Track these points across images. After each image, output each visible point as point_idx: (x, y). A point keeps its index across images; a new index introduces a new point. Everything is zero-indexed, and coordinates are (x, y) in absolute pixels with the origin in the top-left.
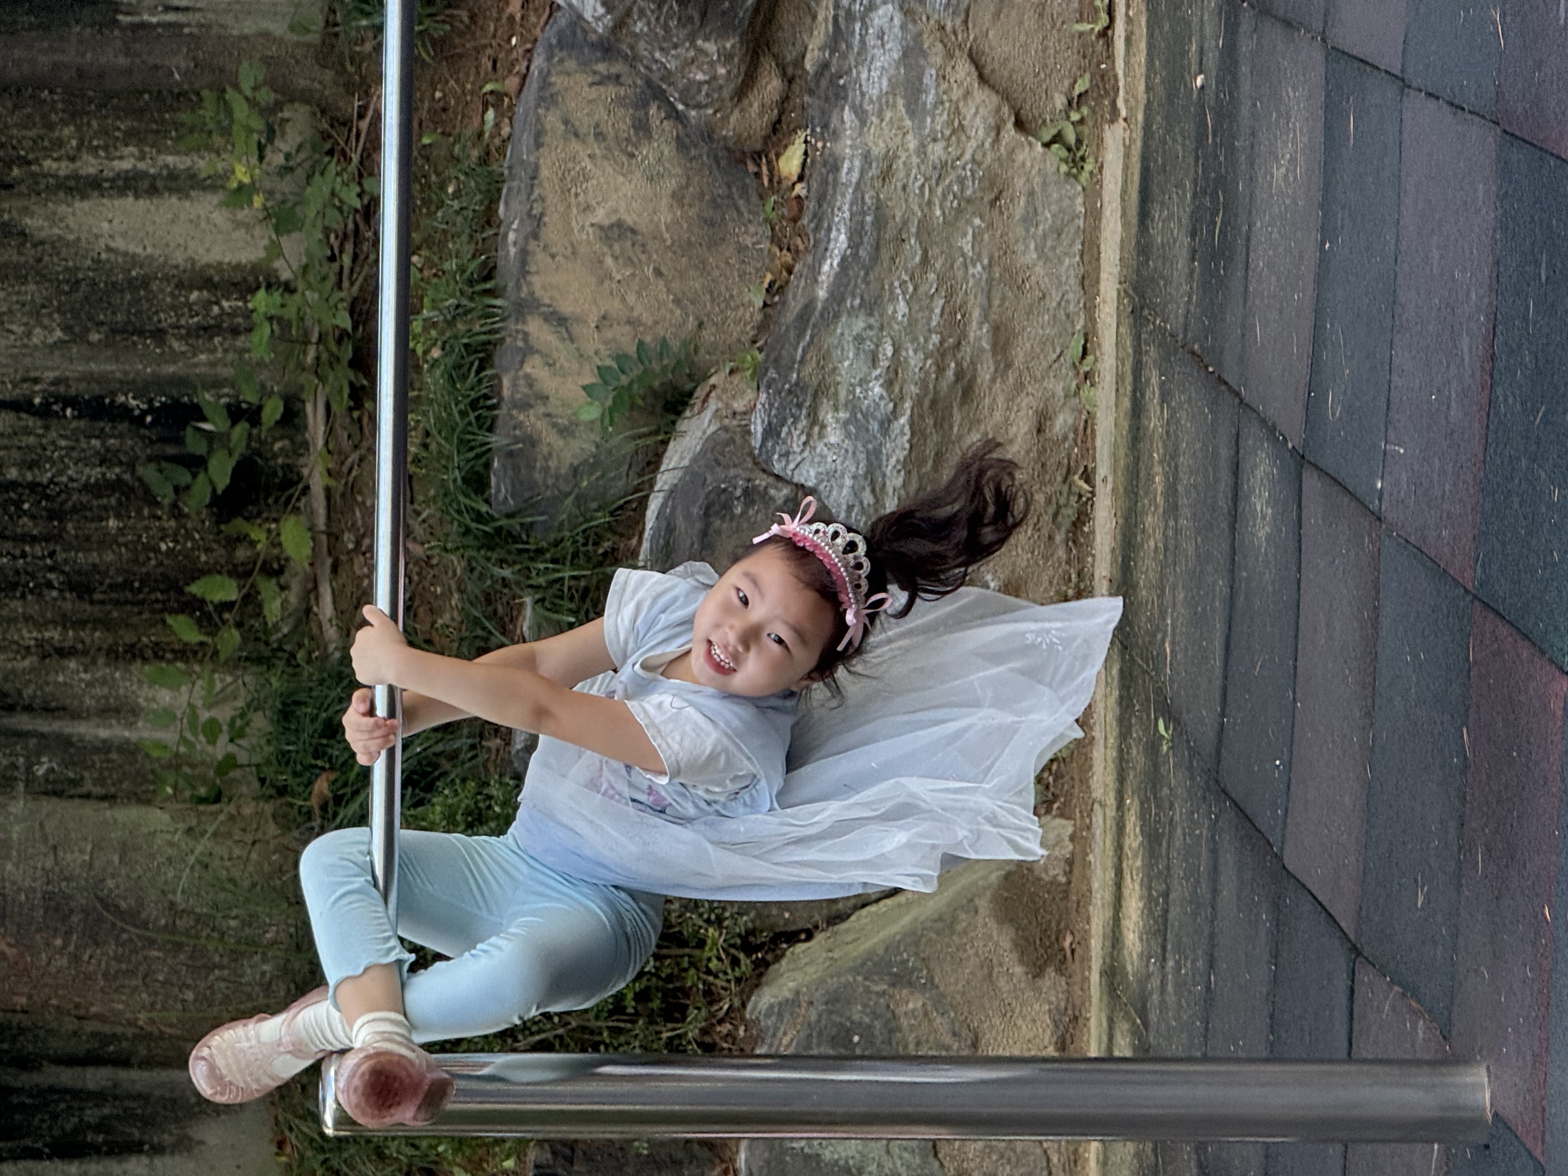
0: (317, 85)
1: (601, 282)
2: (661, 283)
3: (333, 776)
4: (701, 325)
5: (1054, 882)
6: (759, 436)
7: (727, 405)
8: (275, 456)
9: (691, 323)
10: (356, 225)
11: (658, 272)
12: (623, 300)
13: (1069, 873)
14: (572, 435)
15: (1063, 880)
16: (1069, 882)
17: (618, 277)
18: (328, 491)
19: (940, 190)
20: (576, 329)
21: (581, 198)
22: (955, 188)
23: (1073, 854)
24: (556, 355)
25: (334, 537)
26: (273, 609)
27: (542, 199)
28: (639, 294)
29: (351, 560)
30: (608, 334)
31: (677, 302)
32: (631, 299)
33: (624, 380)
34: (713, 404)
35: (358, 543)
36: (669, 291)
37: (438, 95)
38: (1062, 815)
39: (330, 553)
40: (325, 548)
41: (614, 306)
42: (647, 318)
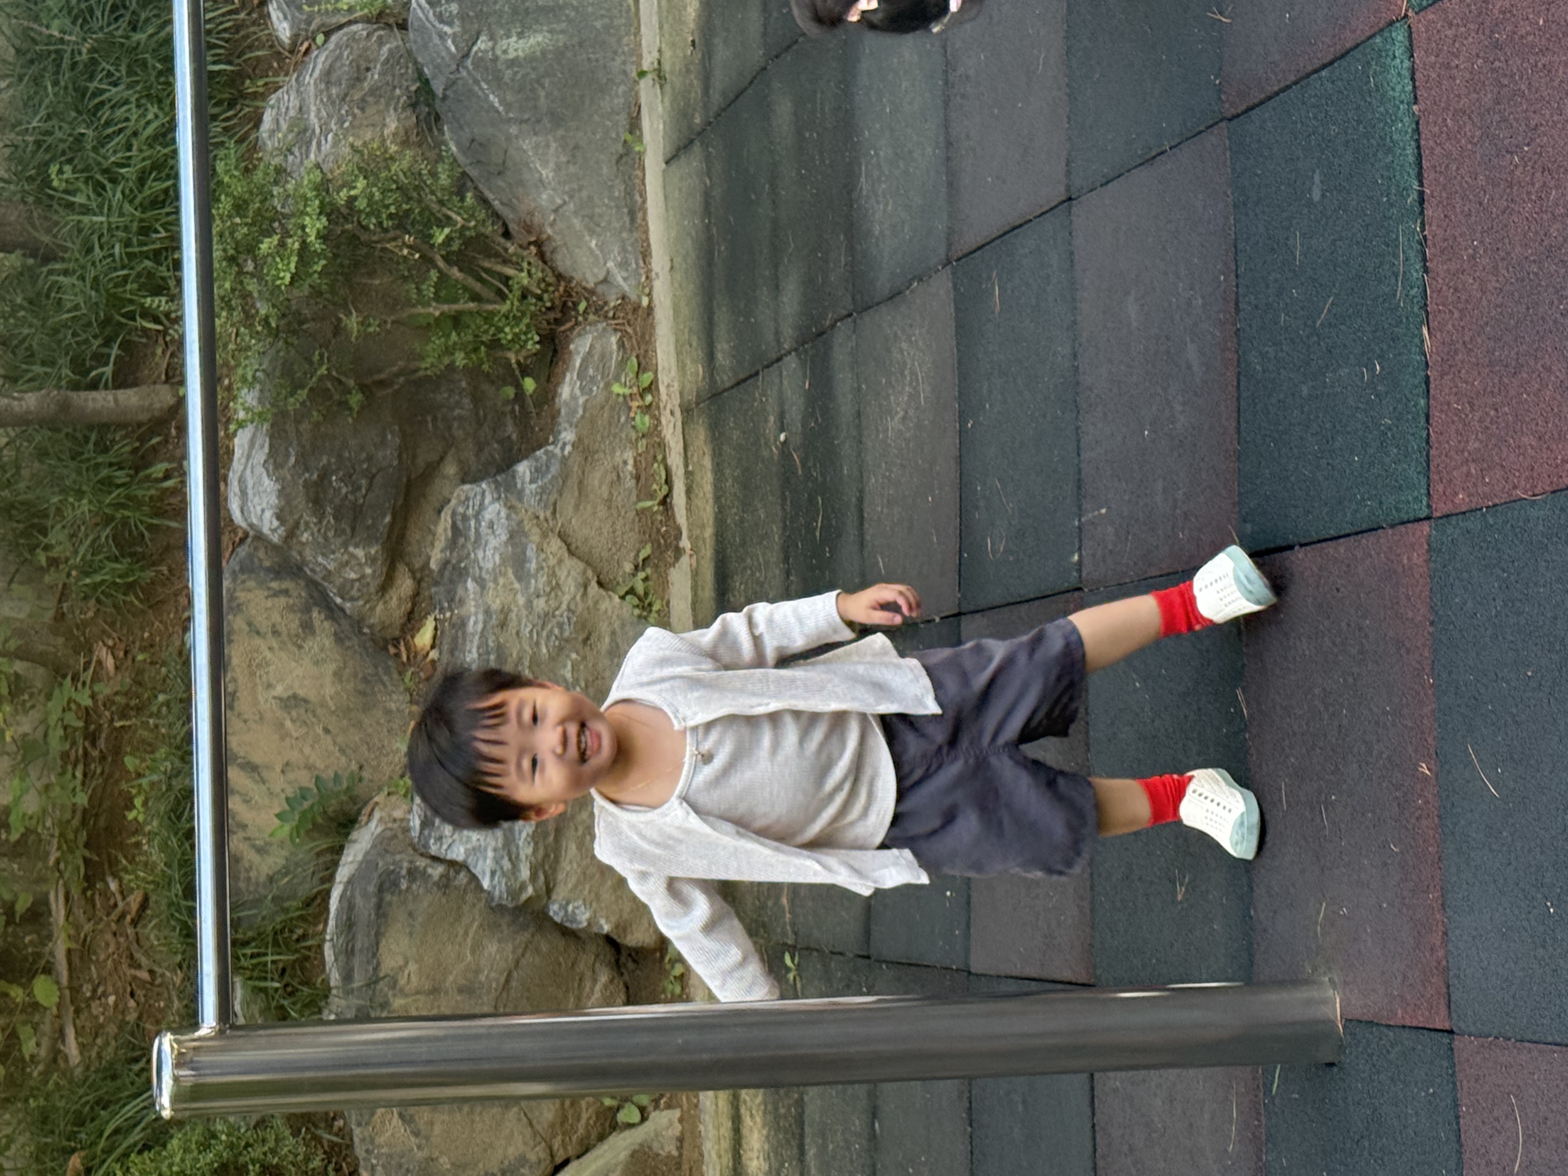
0: (51, 649)
1: (282, 738)
2: (329, 739)
3: (83, 1154)
4: (361, 767)
5: (669, 1156)
6: (418, 827)
7: (390, 815)
8: (26, 947)
9: (354, 767)
10: (85, 749)
11: (327, 731)
12: (301, 750)
13: (680, 1148)
14: (267, 852)
15: (675, 1153)
16: (681, 1155)
17: (295, 735)
18: (69, 952)
19: (544, 634)
20: (265, 774)
21: (264, 678)
22: (556, 631)
23: (682, 1133)
24: (251, 794)
25: (75, 990)
26: (29, 1047)
27: (234, 680)
28: (312, 746)
29: (89, 1006)
30: (291, 776)
31: (342, 751)
32: (307, 750)
33: (306, 805)
34: (377, 815)
35: (94, 991)
36: (335, 743)
37: (146, 635)
38: (669, 1106)
39: (72, 1002)
40: (68, 1000)
41: (294, 756)
42: (320, 764)
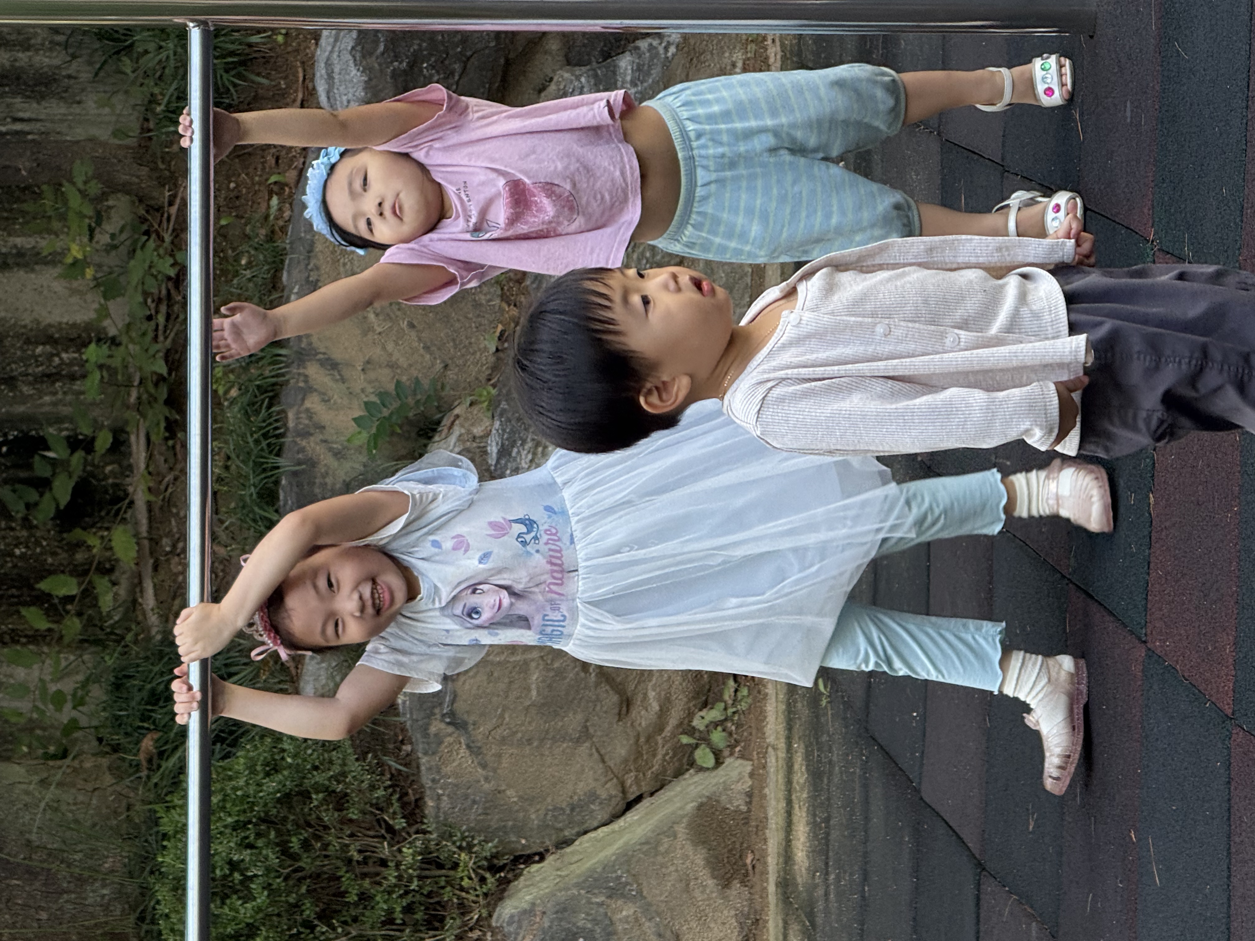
0: (136, 180)
1: (365, 333)
2: (413, 334)
3: (156, 736)
4: (446, 367)
5: (737, 811)
6: (494, 455)
7: (469, 432)
8: (106, 478)
9: (439, 366)
10: (168, 291)
11: (412, 326)
12: (384, 348)
13: (749, 803)
14: (344, 457)
15: (744, 808)
16: (749, 811)
17: (379, 330)
18: (149, 504)
20: (346, 373)
21: (348, 266)
23: (752, 787)
24: (330, 393)
25: (154, 541)
26: (106, 602)
27: (317, 268)
28: (397, 344)
29: (168, 561)
30: (372, 375)
31: (427, 348)
32: (390, 347)
33: (386, 412)
34: (457, 431)
35: (174, 546)
36: (420, 340)
37: (232, 185)
38: (742, 757)
39: (151, 553)
40: (147, 551)
41: (376, 352)
42: (403, 362)
